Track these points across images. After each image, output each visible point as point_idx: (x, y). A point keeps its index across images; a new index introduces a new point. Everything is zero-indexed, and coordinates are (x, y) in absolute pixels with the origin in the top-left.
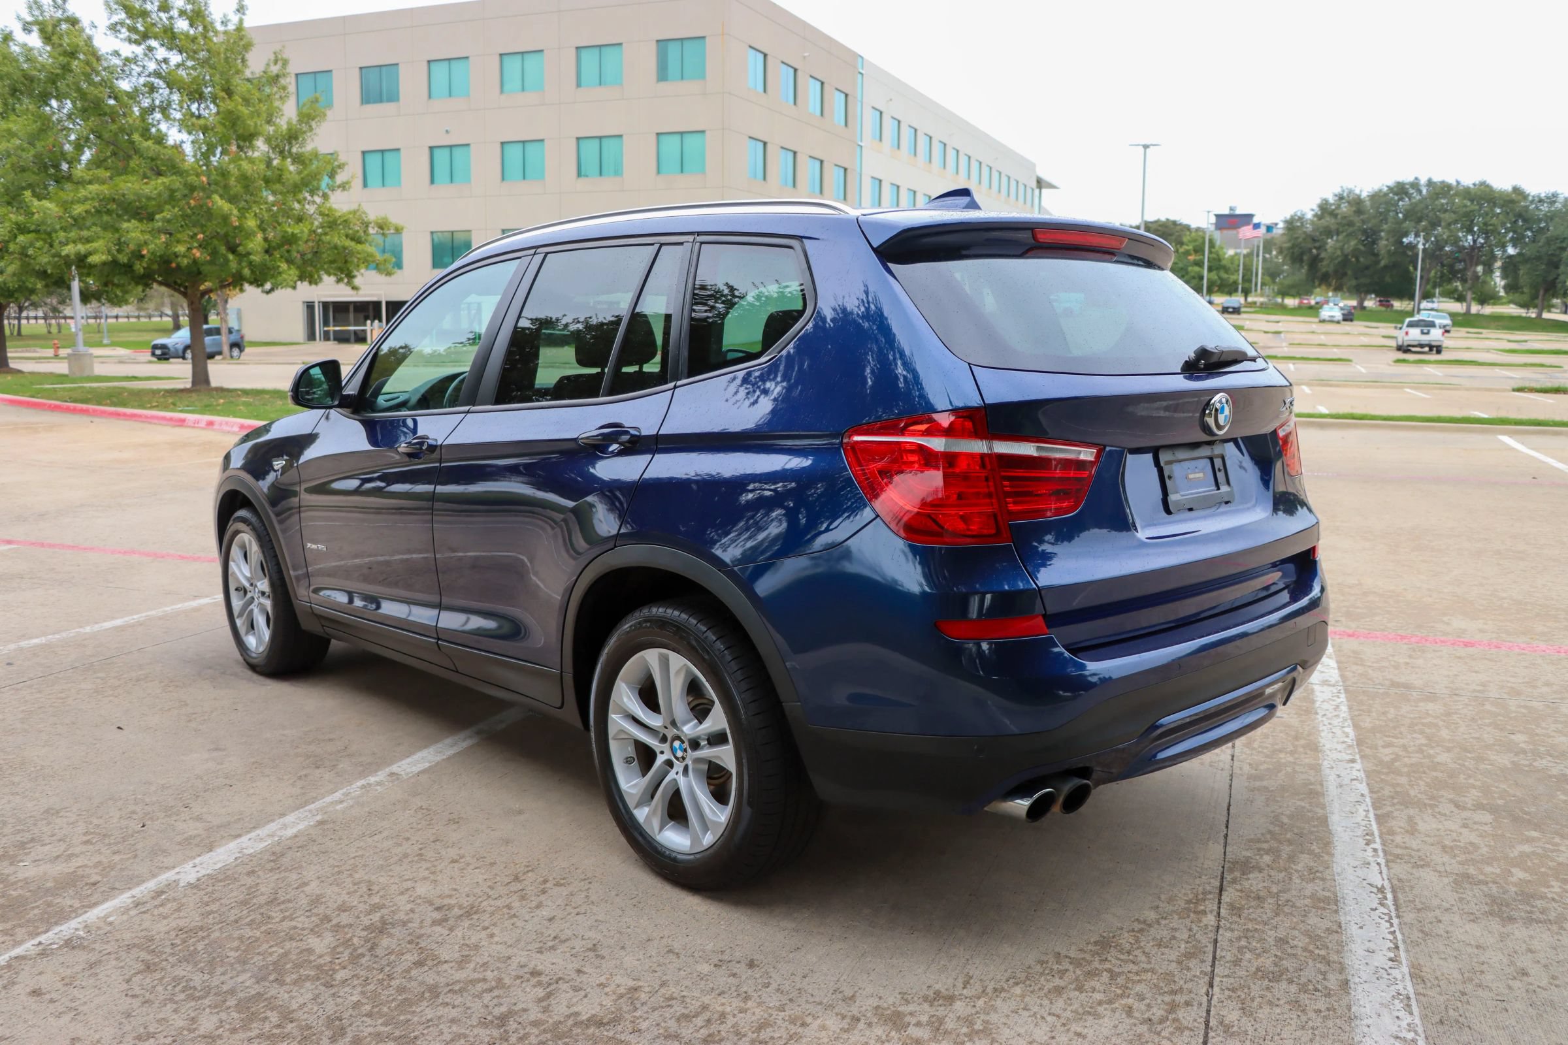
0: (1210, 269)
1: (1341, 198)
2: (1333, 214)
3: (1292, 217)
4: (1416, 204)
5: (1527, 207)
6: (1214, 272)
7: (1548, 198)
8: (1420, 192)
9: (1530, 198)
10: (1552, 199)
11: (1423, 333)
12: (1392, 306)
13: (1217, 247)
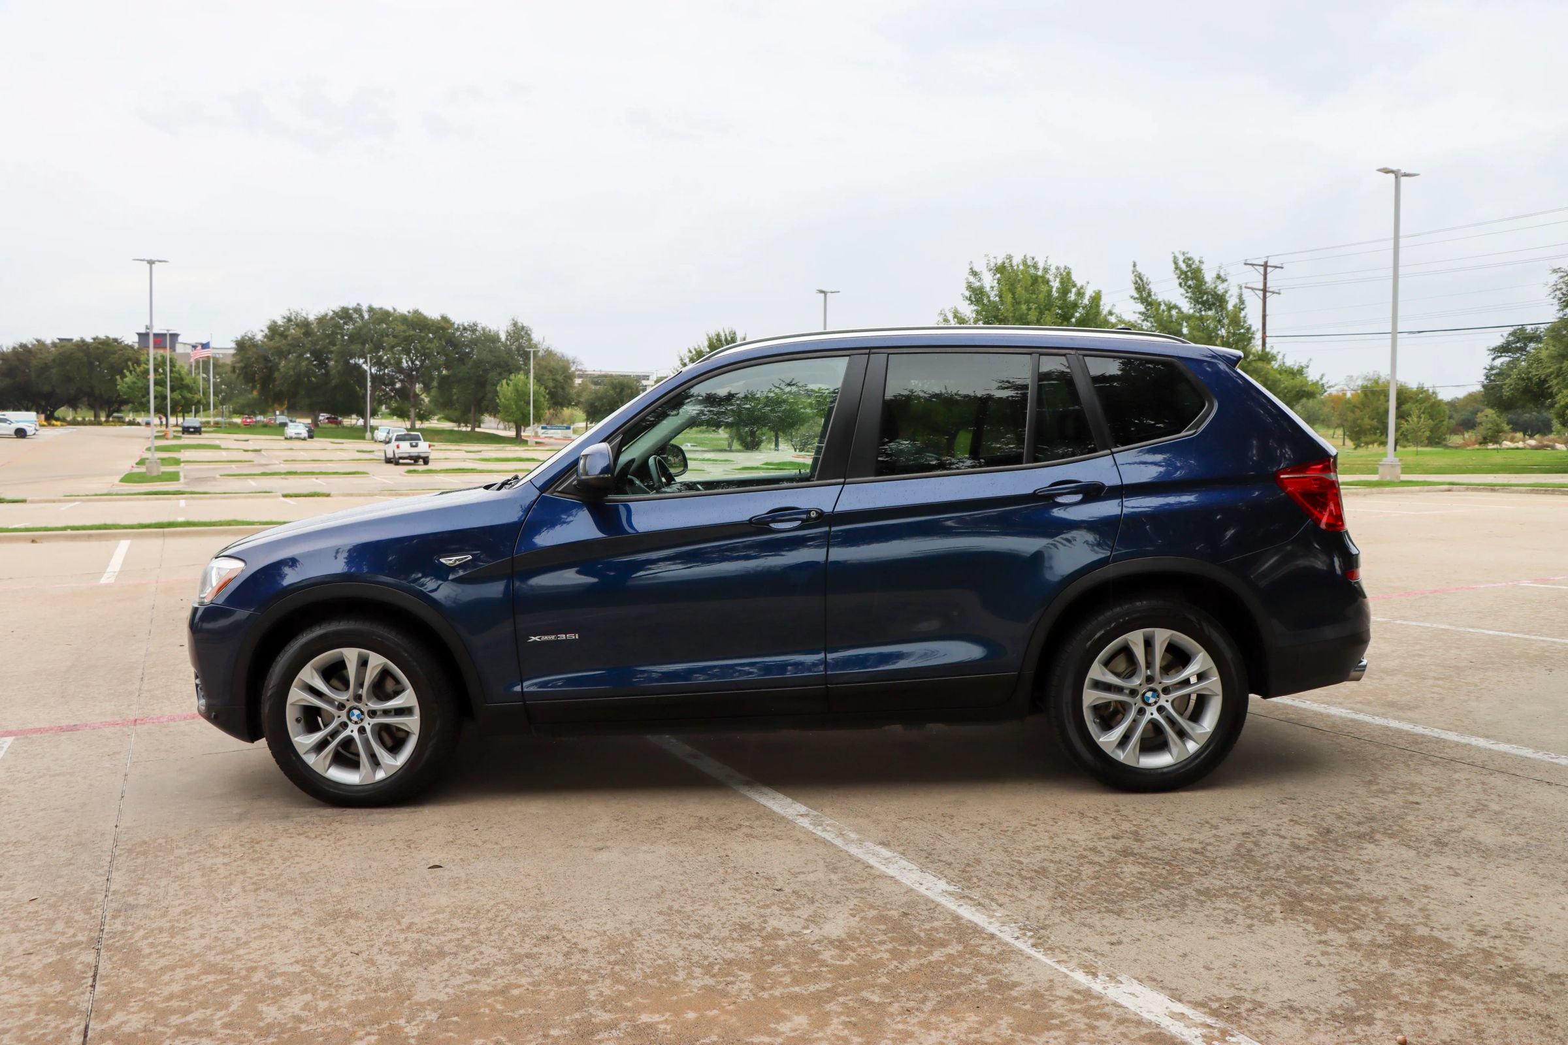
0: (173, 390)
1: (289, 320)
2: (283, 335)
3: (243, 338)
4: (360, 329)
5: (454, 334)
6: (178, 392)
7: (470, 326)
8: (361, 316)
9: (456, 326)
10: (473, 328)
11: (412, 446)
12: (340, 423)
13: (177, 366)
